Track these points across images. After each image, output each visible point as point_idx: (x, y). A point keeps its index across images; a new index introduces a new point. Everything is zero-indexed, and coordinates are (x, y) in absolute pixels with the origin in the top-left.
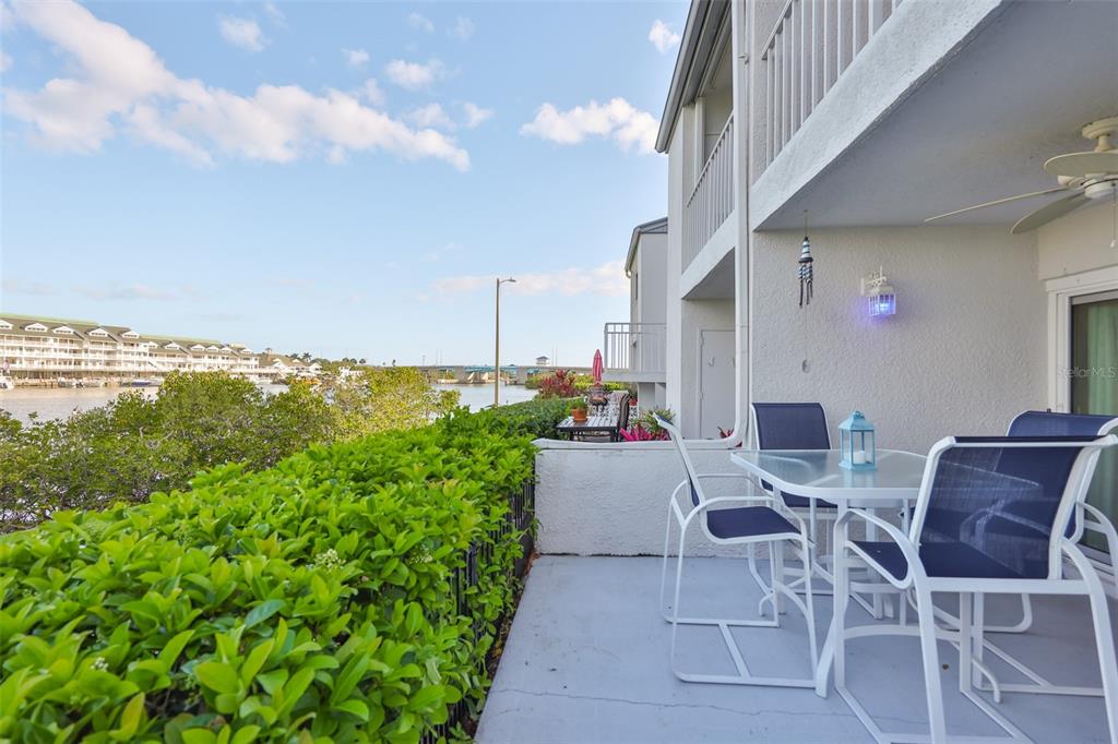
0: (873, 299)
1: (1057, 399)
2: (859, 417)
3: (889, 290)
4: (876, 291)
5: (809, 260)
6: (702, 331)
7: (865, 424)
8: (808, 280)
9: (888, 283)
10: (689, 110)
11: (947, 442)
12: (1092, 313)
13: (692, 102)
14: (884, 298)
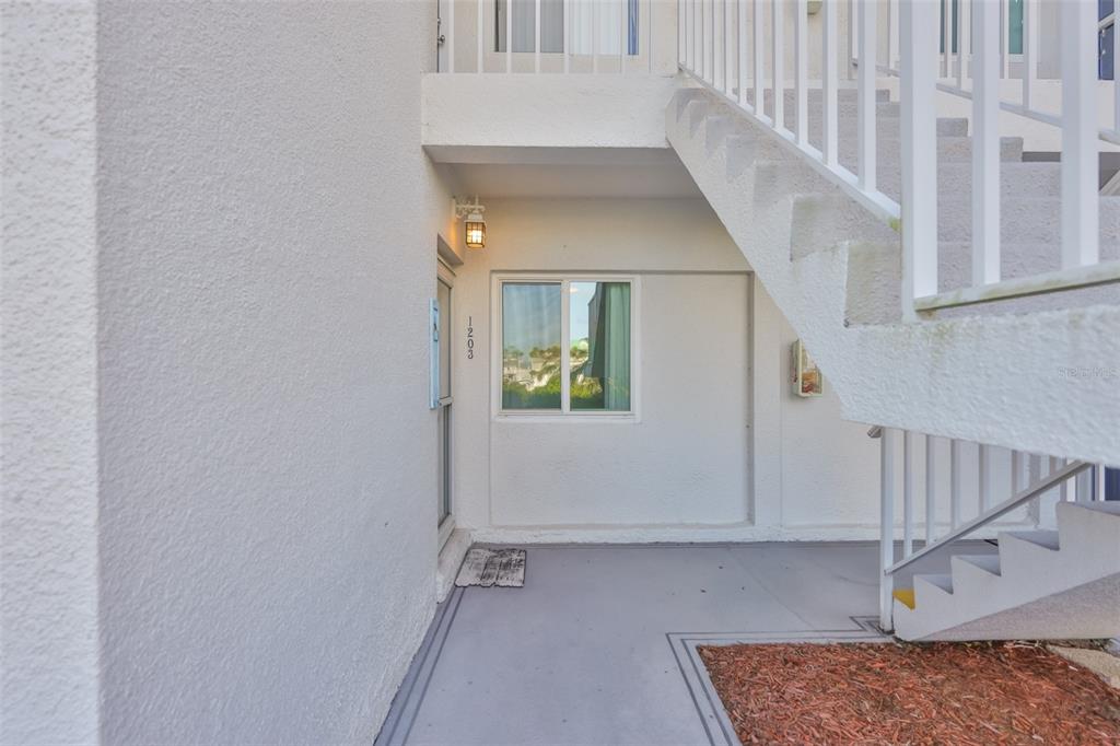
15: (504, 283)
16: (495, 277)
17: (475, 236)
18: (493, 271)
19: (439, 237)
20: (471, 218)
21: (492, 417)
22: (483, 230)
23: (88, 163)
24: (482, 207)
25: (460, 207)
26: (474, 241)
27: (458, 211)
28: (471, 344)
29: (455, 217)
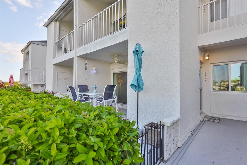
0: (94, 70)
1: (112, 84)
2: (95, 86)
3: (96, 69)
4: (94, 69)
5: (87, 63)
6: (58, 72)
7: (96, 87)
8: (86, 66)
9: (95, 68)
10: (55, 22)
11: (106, 86)
12: (115, 74)
13: (56, 21)
14: (95, 70)
15: (213, 66)
16: (211, 65)
17: (207, 58)
18: (211, 64)
19: (200, 60)
20: (206, 55)
21: (211, 92)
22: (209, 57)
23: (179, 63)
24: (208, 53)
25: (204, 53)
26: (207, 59)
27: (203, 54)
28: (206, 78)
29: (202, 55)
